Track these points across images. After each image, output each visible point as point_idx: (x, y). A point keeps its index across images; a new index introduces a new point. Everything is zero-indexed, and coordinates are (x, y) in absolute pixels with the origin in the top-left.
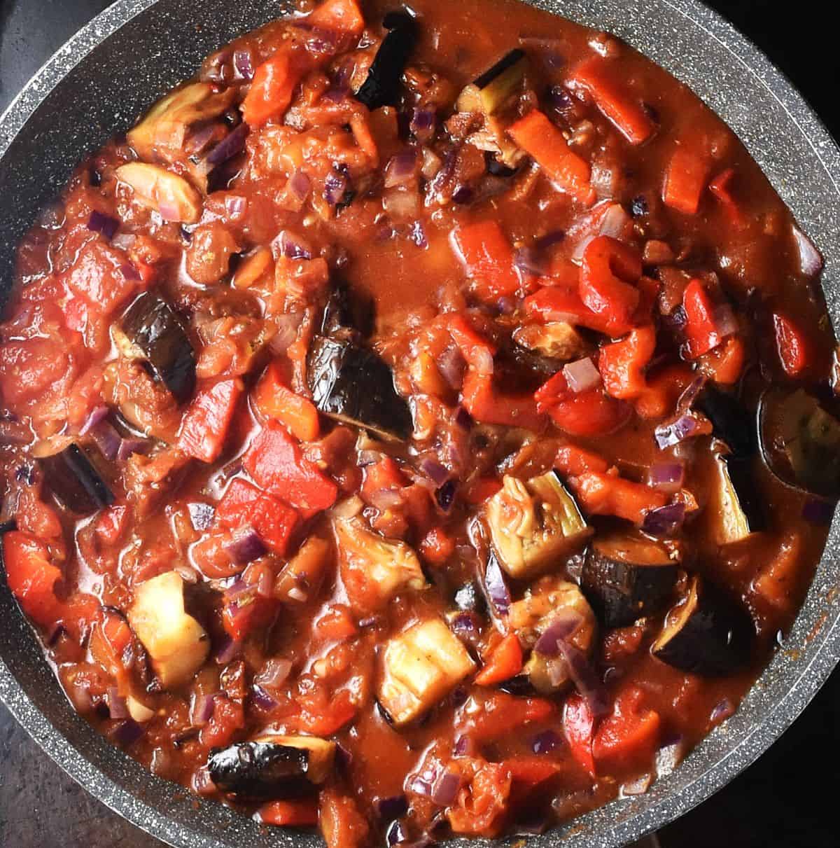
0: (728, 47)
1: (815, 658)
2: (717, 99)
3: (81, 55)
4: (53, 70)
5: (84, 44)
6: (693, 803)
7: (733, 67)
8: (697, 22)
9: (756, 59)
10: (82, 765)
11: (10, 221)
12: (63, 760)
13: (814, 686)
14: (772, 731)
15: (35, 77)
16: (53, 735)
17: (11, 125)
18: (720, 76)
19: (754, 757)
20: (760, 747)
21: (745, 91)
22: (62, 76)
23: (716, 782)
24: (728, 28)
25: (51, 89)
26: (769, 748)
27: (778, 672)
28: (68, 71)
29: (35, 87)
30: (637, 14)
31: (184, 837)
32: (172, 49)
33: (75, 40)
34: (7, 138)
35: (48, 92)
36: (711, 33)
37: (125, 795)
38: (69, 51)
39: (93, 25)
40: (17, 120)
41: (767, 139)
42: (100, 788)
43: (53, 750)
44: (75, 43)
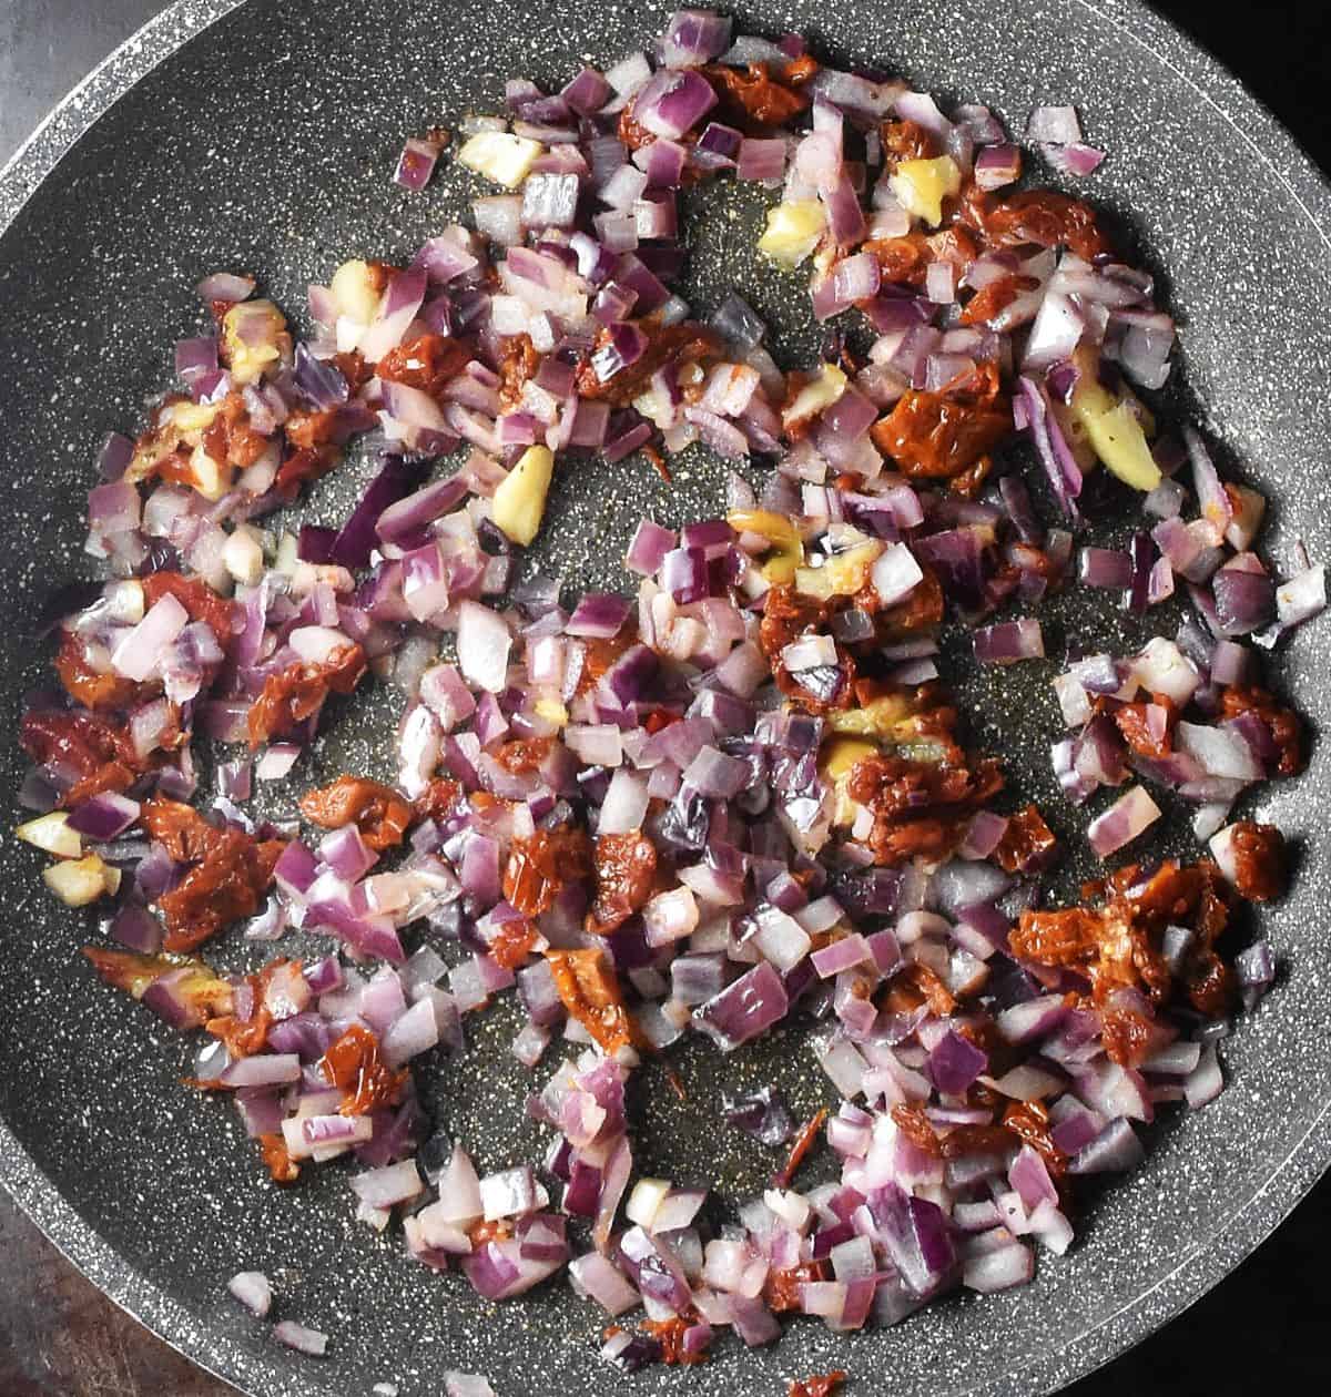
0: (1231, 120)
1: (1300, 1144)
2: (1207, 197)
3: (158, 57)
4: (109, 78)
5: (164, 38)
6: (1083, 1368)
7: (1238, 151)
9: (1276, 142)
10: (80, 1234)
11: (23, 317)
12: (49, 1223)
13: (1296, 1191)
14: (1221, 1259)
15: (79, 89)
16: (34, 1181)
17: (34, 165)
18: (1215, 162)
19: (1189, 1300)
20: (1200, 1284)
21: (1254, 190)
22: (123, 89)
23: (1123, 1337)
24: (1233, 87)
25: (104, 110)
26: (1215, 1287)
27: (1238, 1156)
28: (135, 81)
29: (78, 104)
30: (1085, 49)
31: (240, 1364)
32: (310, 48)
33: (150, 31)
34: (26, 186)
35: (99, 114)
36: (1204, 94)
37: (147, 1287)
38: (138, 48)
39: (180, 8)
40: (44, 157)
41: (1284, 271)
42: (106, 1274)
43: (34, 1206)
44: (148, 36)
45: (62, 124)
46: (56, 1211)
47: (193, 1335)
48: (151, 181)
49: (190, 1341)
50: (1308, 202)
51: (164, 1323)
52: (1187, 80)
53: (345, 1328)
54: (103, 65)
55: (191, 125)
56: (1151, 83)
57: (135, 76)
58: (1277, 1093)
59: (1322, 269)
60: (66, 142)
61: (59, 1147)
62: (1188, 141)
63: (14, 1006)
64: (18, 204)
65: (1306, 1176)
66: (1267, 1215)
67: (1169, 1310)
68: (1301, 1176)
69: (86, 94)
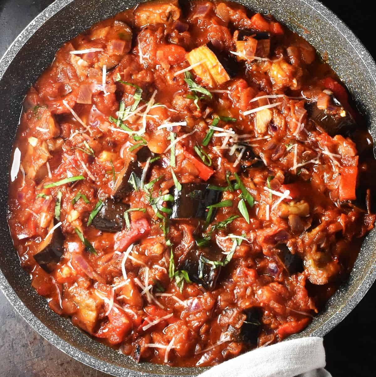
45: (16, 45)
46: (41, 326)
47: (80, 355)
48: (41, 63)
49: (79, 357)
50: (343, 32)
51: (72, 353)
52: (308, 4)
53: (120, 356)
54: (26, 28)
55: (50, 47)
56: (299, 9)
57: (34, 31)
58: (360, 267)
59: (348, 51)
60: (18, 49)
61: (40, 314)
62: (310, 24)
63: (25, 280)
64: (6, 66)
65: (370, 282)
66: (361, 294)
67: (338, 321)
68: (369, 282)
69: (22, 36)
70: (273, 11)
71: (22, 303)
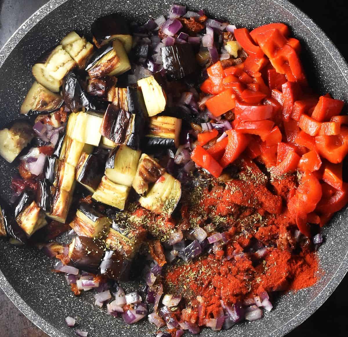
0: (310, 29)
1: (329, 283)
3: (44, 16)
4: (31, 21)
5: (45, 11)
7: (312, 37)
8: (298, 18)
9: (321, 35)
10: (26, 307)
11: (10, 81)
13: (328, 294)
14: (310, 311)
15: (24, 24)
16: (15, 294)
17: (13, 43)
19: (302, 321)
20: (305, 317)
21: (316, 47)
22: (35, 24)
23: (286, 331)
24: (310, 21)
25: (30, 29)
27: (314, 286)
29: (24, 27)
30: (273, 13)
32: (81, 14)
33: (41, 9)
34: (11, 48)
36: (303, 23)
37: (43, 320)
38: (39, 13)
39: (49, 3)
40: (15, 41)
42: (33, 317)
43: (14, 300)
45: (20, 32)
46: (20, 302)
47: (54, 332)
48: (42, 47)
49: (54, 334)
50: (329, 49)
51: (47, 329)
52: (299, 19)
53: (92, 331)
54: (30, 18)
55: (52, 33)
56: (290, 21)
57: (38, 20)
58: (323, 271)
59: (332, 66)
60: (21, 37)
61: (21, 286)
63: (9, 252)
64: (9, 52)
65: (331, 290)
66: (321, 300)
67: (297, 324)
68: (329, 290)
69: (26, 25)
70: (266, 18)
71: (5, 279)
